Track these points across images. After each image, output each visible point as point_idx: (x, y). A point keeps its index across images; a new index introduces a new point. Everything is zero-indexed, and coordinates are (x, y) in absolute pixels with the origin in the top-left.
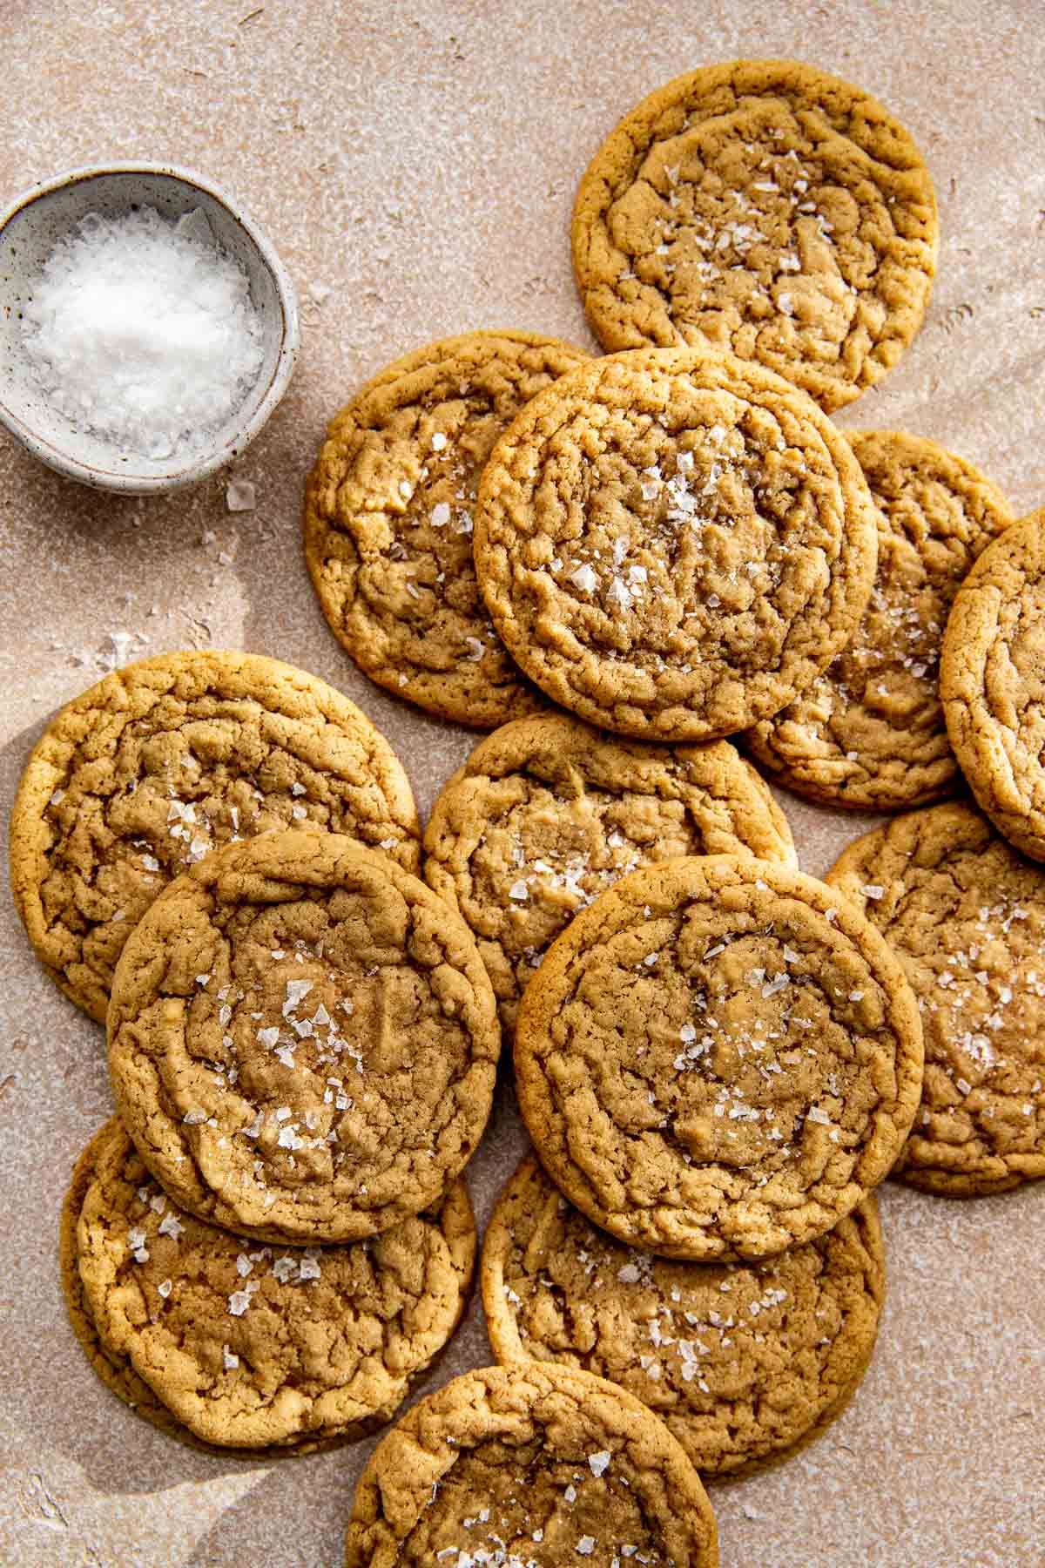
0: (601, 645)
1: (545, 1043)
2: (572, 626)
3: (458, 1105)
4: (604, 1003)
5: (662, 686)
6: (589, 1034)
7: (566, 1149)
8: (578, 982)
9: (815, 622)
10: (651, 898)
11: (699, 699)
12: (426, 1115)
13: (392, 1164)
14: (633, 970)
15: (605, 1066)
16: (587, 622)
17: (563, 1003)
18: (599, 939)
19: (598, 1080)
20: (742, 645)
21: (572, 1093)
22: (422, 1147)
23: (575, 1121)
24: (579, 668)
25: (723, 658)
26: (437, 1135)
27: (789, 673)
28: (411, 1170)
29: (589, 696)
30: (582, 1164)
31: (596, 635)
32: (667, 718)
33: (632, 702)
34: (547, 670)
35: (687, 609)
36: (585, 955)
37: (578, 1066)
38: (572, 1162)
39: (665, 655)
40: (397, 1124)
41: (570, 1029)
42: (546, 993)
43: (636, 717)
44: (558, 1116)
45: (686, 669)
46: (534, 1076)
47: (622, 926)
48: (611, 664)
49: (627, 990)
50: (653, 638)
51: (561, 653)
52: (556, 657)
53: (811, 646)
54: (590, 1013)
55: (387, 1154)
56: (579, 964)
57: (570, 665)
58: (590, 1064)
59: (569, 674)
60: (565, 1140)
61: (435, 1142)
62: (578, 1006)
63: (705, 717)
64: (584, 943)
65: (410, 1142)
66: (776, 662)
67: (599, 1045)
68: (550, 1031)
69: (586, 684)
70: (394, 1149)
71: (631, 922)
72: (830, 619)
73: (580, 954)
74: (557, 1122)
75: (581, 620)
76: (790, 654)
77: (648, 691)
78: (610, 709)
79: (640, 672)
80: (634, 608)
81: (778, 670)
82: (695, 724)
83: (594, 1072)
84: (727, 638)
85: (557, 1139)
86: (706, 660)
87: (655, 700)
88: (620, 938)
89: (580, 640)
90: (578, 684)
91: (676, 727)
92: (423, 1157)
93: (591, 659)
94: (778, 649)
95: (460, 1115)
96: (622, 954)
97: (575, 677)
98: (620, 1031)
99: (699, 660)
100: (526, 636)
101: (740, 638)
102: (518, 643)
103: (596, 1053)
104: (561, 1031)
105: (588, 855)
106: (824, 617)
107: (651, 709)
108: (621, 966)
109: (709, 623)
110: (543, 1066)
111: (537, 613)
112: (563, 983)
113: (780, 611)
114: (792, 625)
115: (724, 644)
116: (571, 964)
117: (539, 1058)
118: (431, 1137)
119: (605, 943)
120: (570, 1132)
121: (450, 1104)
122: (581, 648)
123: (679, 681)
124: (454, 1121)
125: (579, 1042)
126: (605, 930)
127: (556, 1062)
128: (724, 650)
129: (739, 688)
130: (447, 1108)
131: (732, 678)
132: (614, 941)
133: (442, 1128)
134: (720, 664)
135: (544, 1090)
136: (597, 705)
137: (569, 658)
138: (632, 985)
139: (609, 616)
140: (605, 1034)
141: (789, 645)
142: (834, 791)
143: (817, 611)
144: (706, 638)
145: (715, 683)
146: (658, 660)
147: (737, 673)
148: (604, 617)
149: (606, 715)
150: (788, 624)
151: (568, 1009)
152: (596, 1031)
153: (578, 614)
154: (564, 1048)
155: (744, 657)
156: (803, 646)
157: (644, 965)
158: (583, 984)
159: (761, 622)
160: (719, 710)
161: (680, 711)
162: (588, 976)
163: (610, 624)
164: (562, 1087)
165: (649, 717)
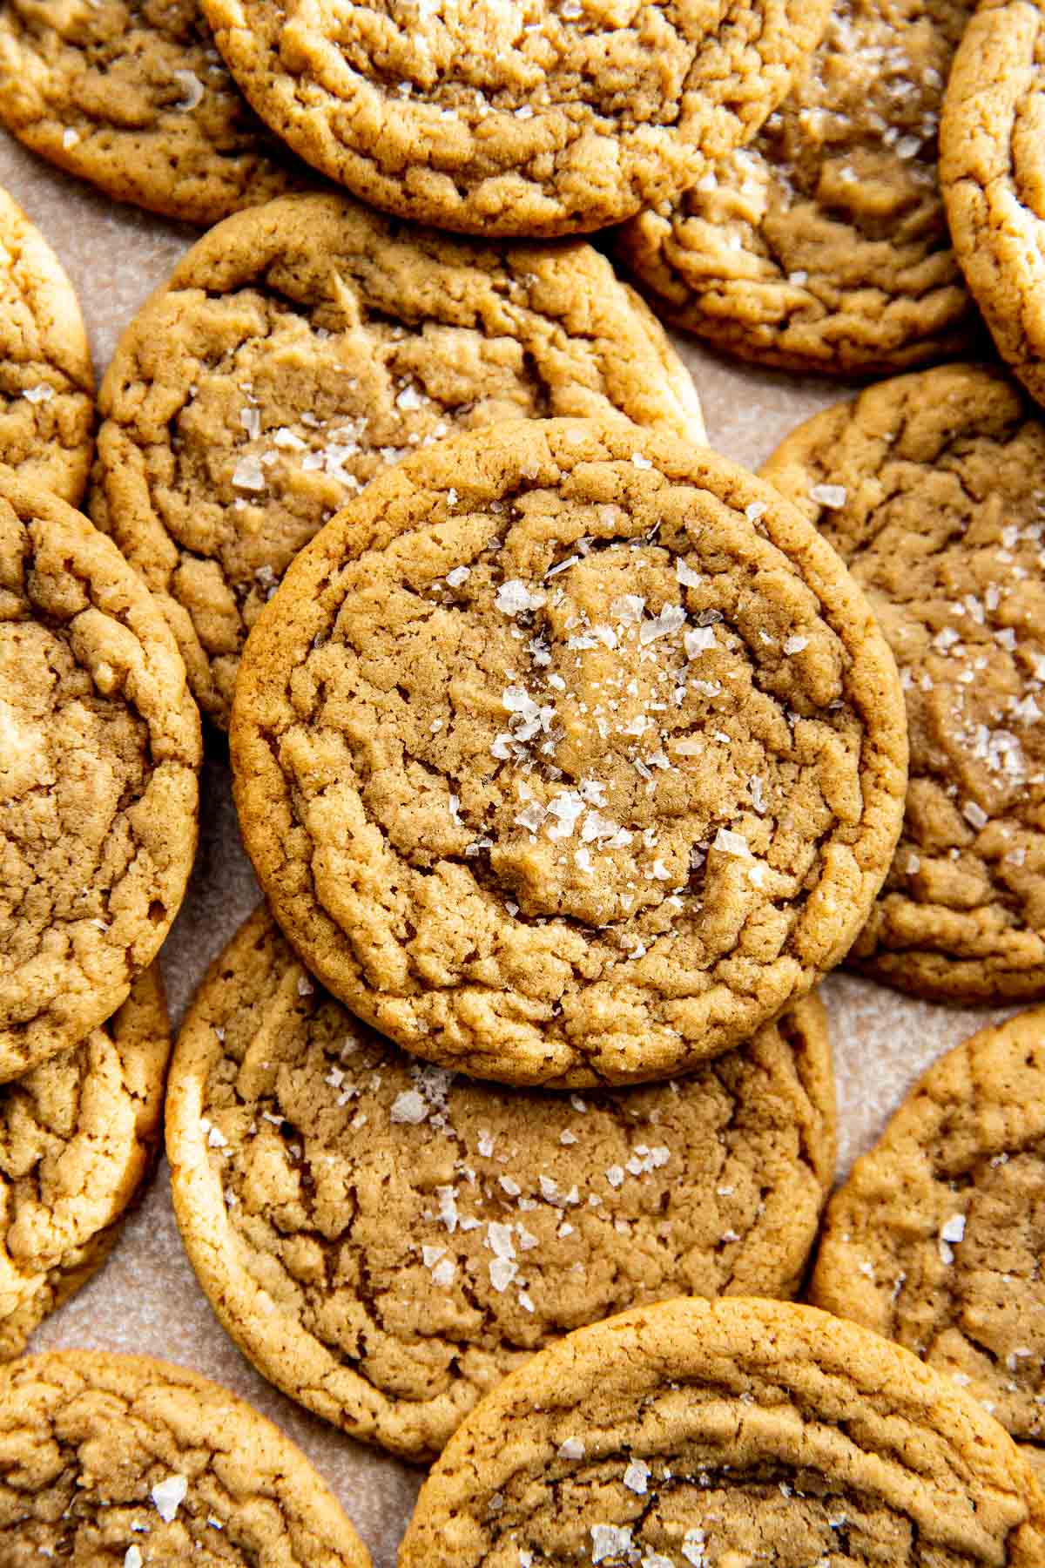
1: (280, 711)
3: (137, 840)
4: (377, 645)
5: (484, 138)
6: (352, 695)
7: (310, 887)
8: (335, 612)
9: (737, 48)
10: (459, 476)
11: (545, 164)
12: (86, 862)
13: (38, 949)
14: (427, 594)
15: (378, 751)
16: (364, 37)
17: (311, 645)
18: (372, 543)
19: (365, 773)
20: (616, 79)
21: (321, 793)
22: (87, 915)
23: (325, 839)
24: (350, 108)
25: (586, 100)
26: (106, 893)
28: (69, 956)
29: (366, 154)
30: (334, 910)
31: (380, 58)
33: (433, 164)
34: (297, 111)
36: (350, 567)
37: (333, 748)
38: (320, 909)
39: (491, 92)
40: (38, 880)
41: (321, 689)
42: (281, 626)
43: (441, 191)
44: (298, 831)
45: (524, 113)
46: (260, 765)
47: (413, 521)
49: (416, 625)
50: (470, 63)
51: (321, 85)
52: (313, 91)
53: (729, 86)
54: (354, 661)
55: (26, 933)
56: (337, 581)
57: (336, 104)
58: (354, 745)
59: (333, 118)
60: (309, 870)
61: (105, 905)
62: (335, 650)
64: (348, 549)
65: (62, 909)
66: (672, 110)
67: (368, 713)
68: (288, 691)
69: (360, 134)
70: (38, 923)
71: (426, 517)
72: (762, 45)
73: (341, 568)
74: (296, 840)
75: (355, 32)
77: (461, 145)
78: (399, 175)
80: (441, 18)
81: (675, 123)
83: (359, 760)
84: (593, 68)
85: (297, 869)
86: (556, 102)
87: (472, 162)
88: (409, 538)
89: (354, 66)
90: (348, 134)
91: (506, 208)
92: (87, 932)
93: (369, 95)
95: (142, 855)
96: (408, 565)
97: (342, 124)
98: (404, 693)
99: (546, 100)
100: (266, 56)
101: (613, 67)
102: (252, 70)
103: (362, 727)
104: (306, 691)
105: (363, 422)
106: (752, 43)
107: (465, 175)
108: (407, 586)
109: (562, 42)
110: (275, 749)
111: (284, 19)
112: (311, 612)
113: (679, 29)
114: (699, 53)
115: (588, 77)
116: (325, 583)
117: (269, 735)
118: (96, 897)
119: (383, 549)
120: (317, 858)
121: (123, 839)
122: (353, 79)
124: (133, 867)
125: (335, 708)
126: (382, 527)
127: (297, 742)
128: (587, 87)
130: (120, 847)
131: (599, 132)
132: (395, 545)
133: (115, 882)
134: (580, 109)
135: (277, 787)
136: (379, 169)
137: (333, 94)
138: (425, 618)
139: (402, 28)
140: (378, 696)
141: (693, 82)
142: (766, 332)
143: (739, 30)
145: (570, 141)
148: (392, 28)
149: (395, 187)
150: (692, 50)
151: (317, 654)
152: (364, 691)
153: (351, 23)
154: (309, 720)
155: (619, 98)
156: (717, 85)
157: (446, 587)
158: (343, 615)
159: (648, 44)
161: (513, 181)
162: (352, 600)
163: (401, 40)
164: (304, 782)
165: (463, 192)
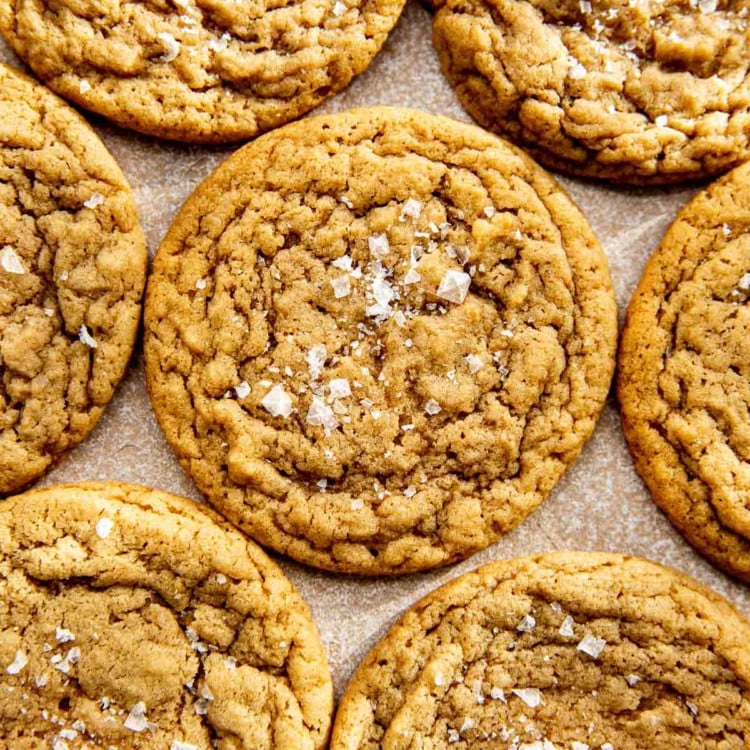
0: (307, 477)
2: (270, 458)
27: (530, 478)
32: (394, 552)
35: (403, 420)
48: (323, 498)
63: (439, 543)
76: (530, 456)
79: (357, 504)
82: (427, 553)
94: (515, 453)
123: (403, 509)
129: (474, 505)
144: (427, 450)
146: (377, 486)
147: (469, 486)
160: (454, 534)
